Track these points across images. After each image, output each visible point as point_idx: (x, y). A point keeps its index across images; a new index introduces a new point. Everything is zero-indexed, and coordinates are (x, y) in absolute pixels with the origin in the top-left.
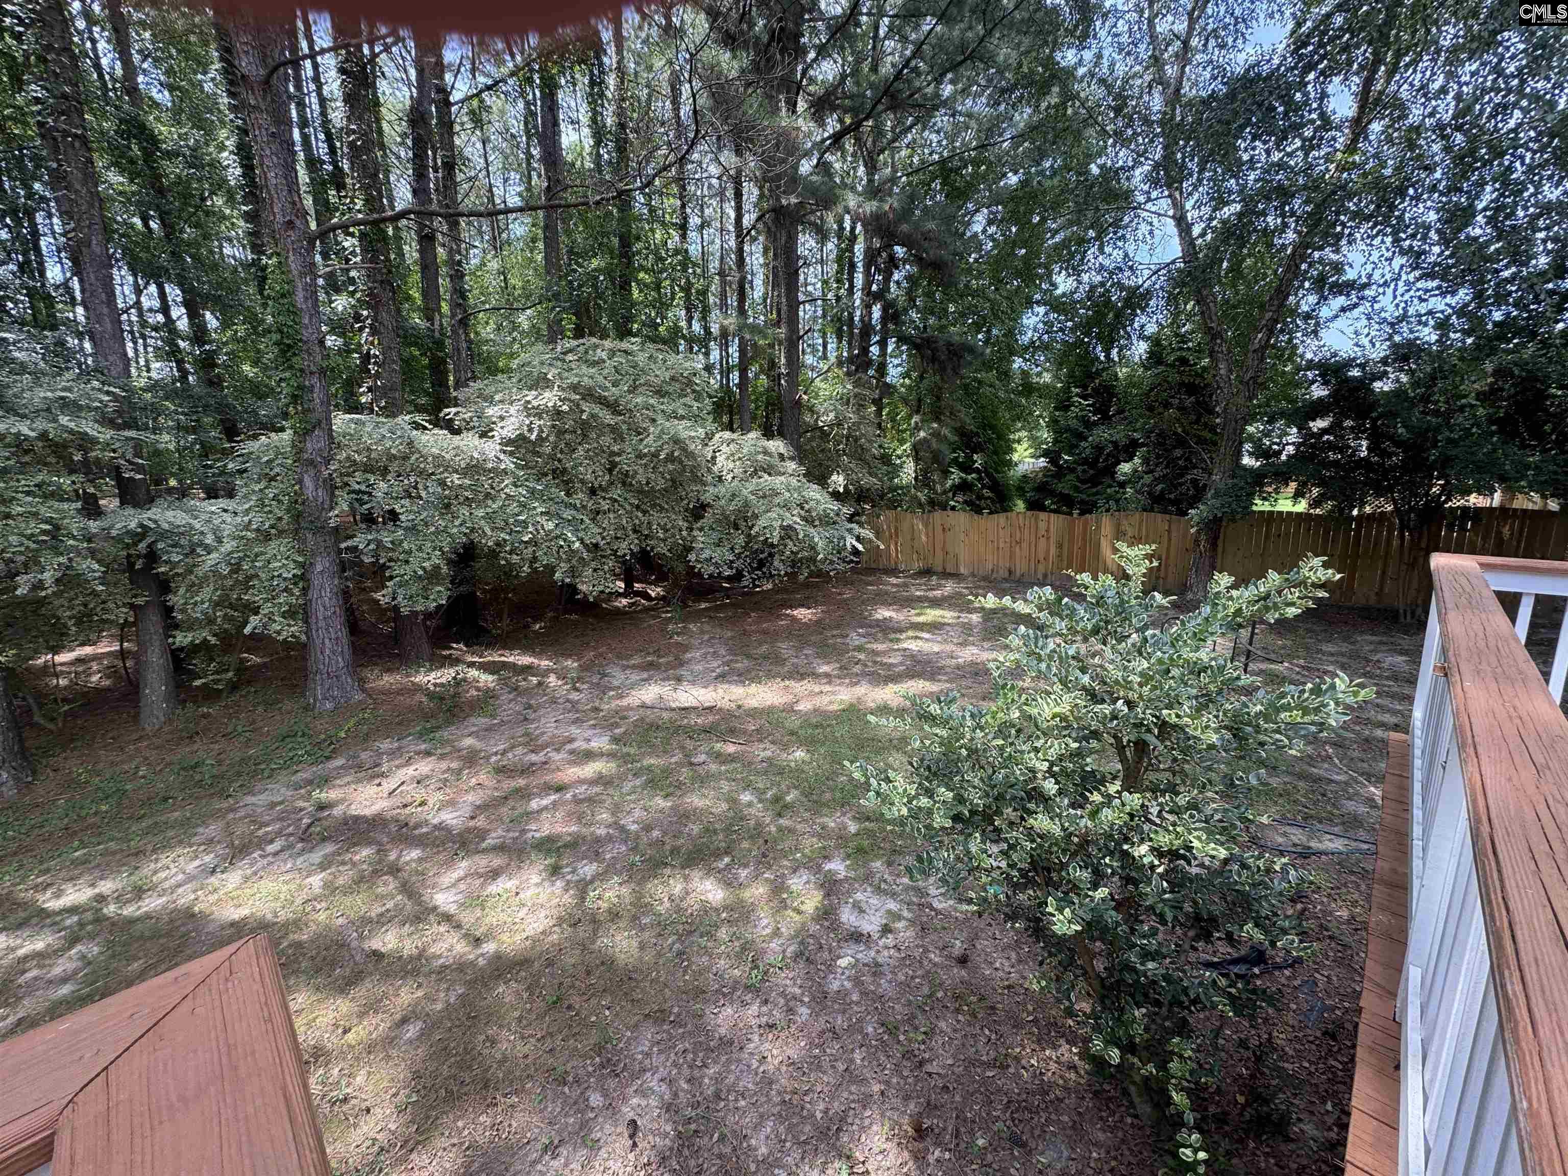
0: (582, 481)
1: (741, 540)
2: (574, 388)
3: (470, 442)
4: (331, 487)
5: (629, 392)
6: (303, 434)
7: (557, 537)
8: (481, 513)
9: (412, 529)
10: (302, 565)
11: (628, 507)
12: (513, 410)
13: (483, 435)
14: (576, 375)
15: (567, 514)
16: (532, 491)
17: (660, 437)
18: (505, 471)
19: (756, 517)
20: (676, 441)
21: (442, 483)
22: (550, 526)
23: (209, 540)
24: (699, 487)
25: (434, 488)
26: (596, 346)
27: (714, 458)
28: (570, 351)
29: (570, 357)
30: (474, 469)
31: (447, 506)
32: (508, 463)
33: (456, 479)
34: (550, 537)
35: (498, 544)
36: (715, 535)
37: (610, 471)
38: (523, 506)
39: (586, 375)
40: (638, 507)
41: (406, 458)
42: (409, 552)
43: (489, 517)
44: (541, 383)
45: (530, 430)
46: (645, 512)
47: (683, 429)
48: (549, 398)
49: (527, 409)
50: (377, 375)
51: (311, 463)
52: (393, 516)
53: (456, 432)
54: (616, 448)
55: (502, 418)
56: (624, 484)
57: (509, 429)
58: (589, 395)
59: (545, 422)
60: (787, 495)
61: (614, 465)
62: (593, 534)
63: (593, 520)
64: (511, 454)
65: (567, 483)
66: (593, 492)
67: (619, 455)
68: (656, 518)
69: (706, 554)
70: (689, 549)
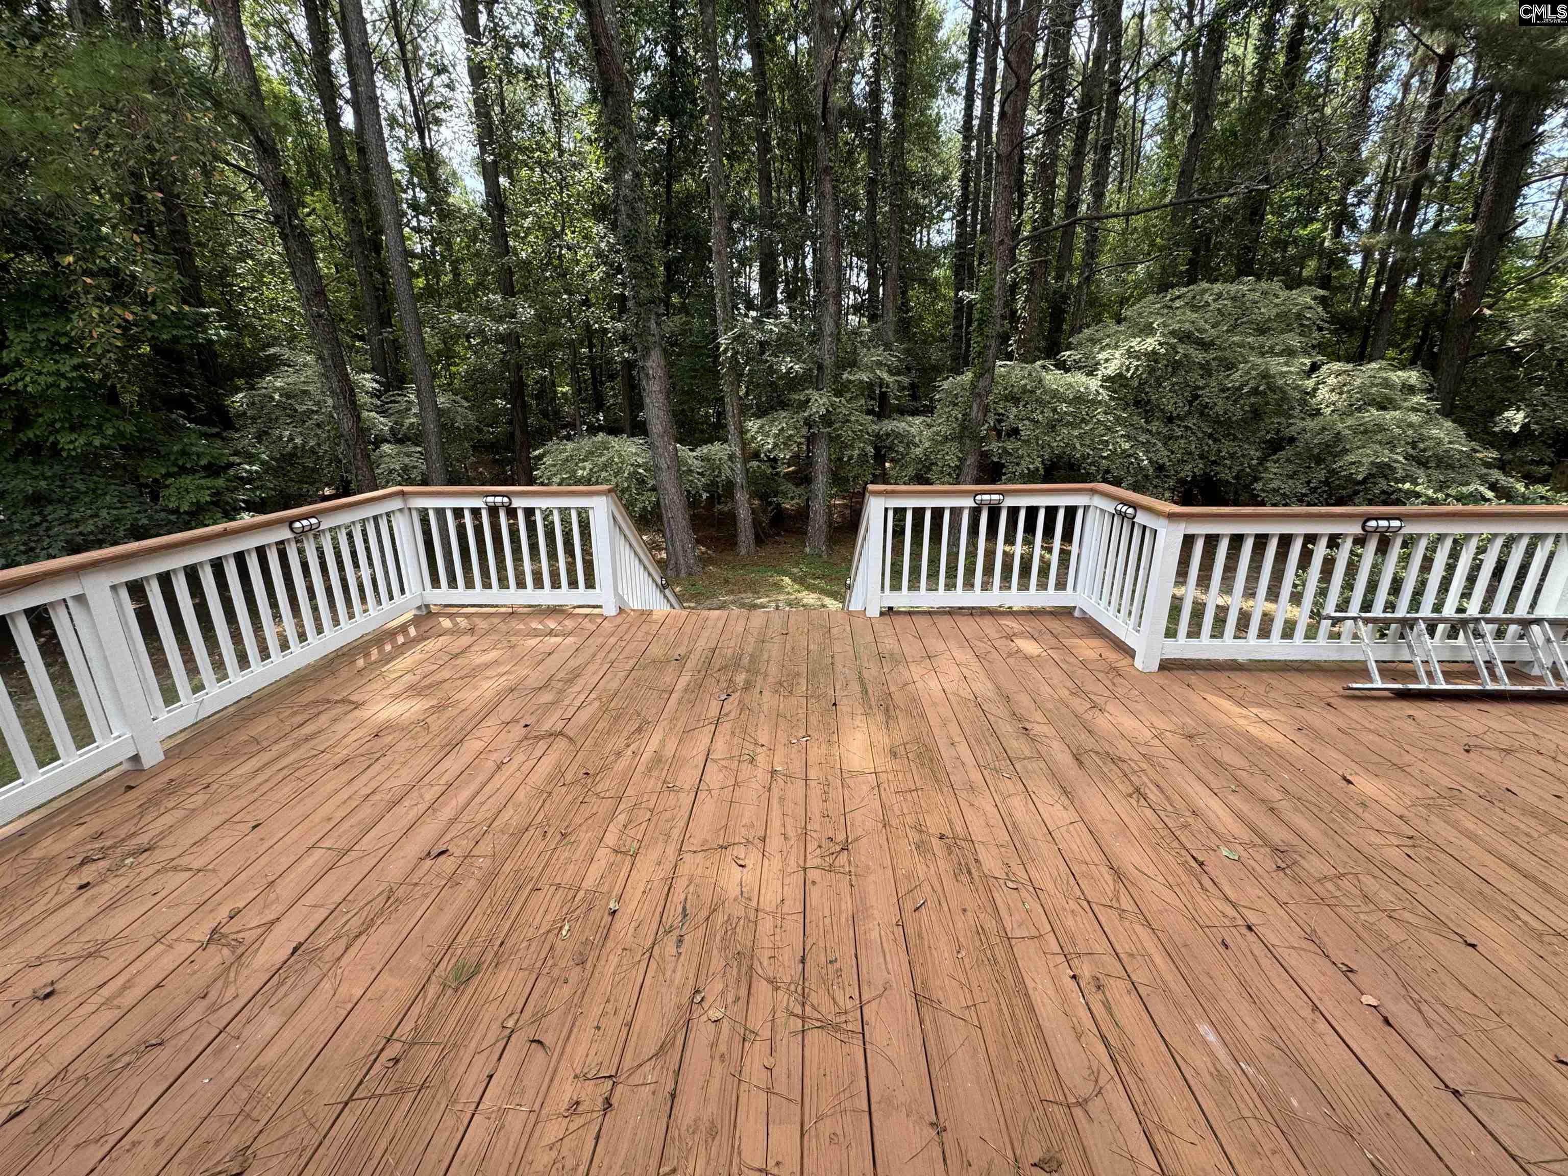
0: (1162, 411)
1: (1322, 474)
2: (1173, 333)
3: (1079, 380)
4: (986, 410)
5: (1228, 331)
6: (978, 376)
7: (1130, 456)
8: (1076, 433)
9: (1027, 442)
10: (960, 459)
11: (1200, 435)
12: (1117, 355)
13: (1090, 374)
14: (1179, 322)
15: (1143, 438)
16: (1118, 419)
17: (1248, 373)
18: (1100, 402)
19: (1345, 451)
20: (1265, 375)
21: (1054, 410)
22: (1127, 446)
23: (917, 440)
24: (1283, 420)
25: (1049, 413)
26: (1204, 291)
27: (1315, 390)
28: (1179, 297)
29: (1177, 304)
30: (1079, 399)
31: (1054, 427)
32: (1104, 395)
33: (1064, 407)
34: (1126, 454)
35: (1083, 456)
36: (1290, 468)
37: (1191, 403)
38: (1109, 429)
39: (1186, 319)
40: (1210, 436)
41: (1032, 392)
42: (1022, 457)
43: (1080, 437)
44: (1148, 331)
45: (1128, 370)
46: (1215, 440)
47: (1276, 365)
48: (1151, 343)
49: (1130, 353)
50: (1022, 332)
51: (979, 395)
52: (1015, 432)
53: (1067, 370)
54: (1201, 383)
55: (1107, 361)
56: (1202, 414)
57: (1111, 369)
58: (1185, 337)
59: (1143, 361)
60: (1397, 431)
61: (1196, 397)
62: (1163, 455)
63: (1165, 444)
64: (1107, 388)
65: (1147, 412)
66: (1170, 420)
67: (1203, 388)
68: (1227, 446)
69: (1275, 484)
70: (1256, 479)
